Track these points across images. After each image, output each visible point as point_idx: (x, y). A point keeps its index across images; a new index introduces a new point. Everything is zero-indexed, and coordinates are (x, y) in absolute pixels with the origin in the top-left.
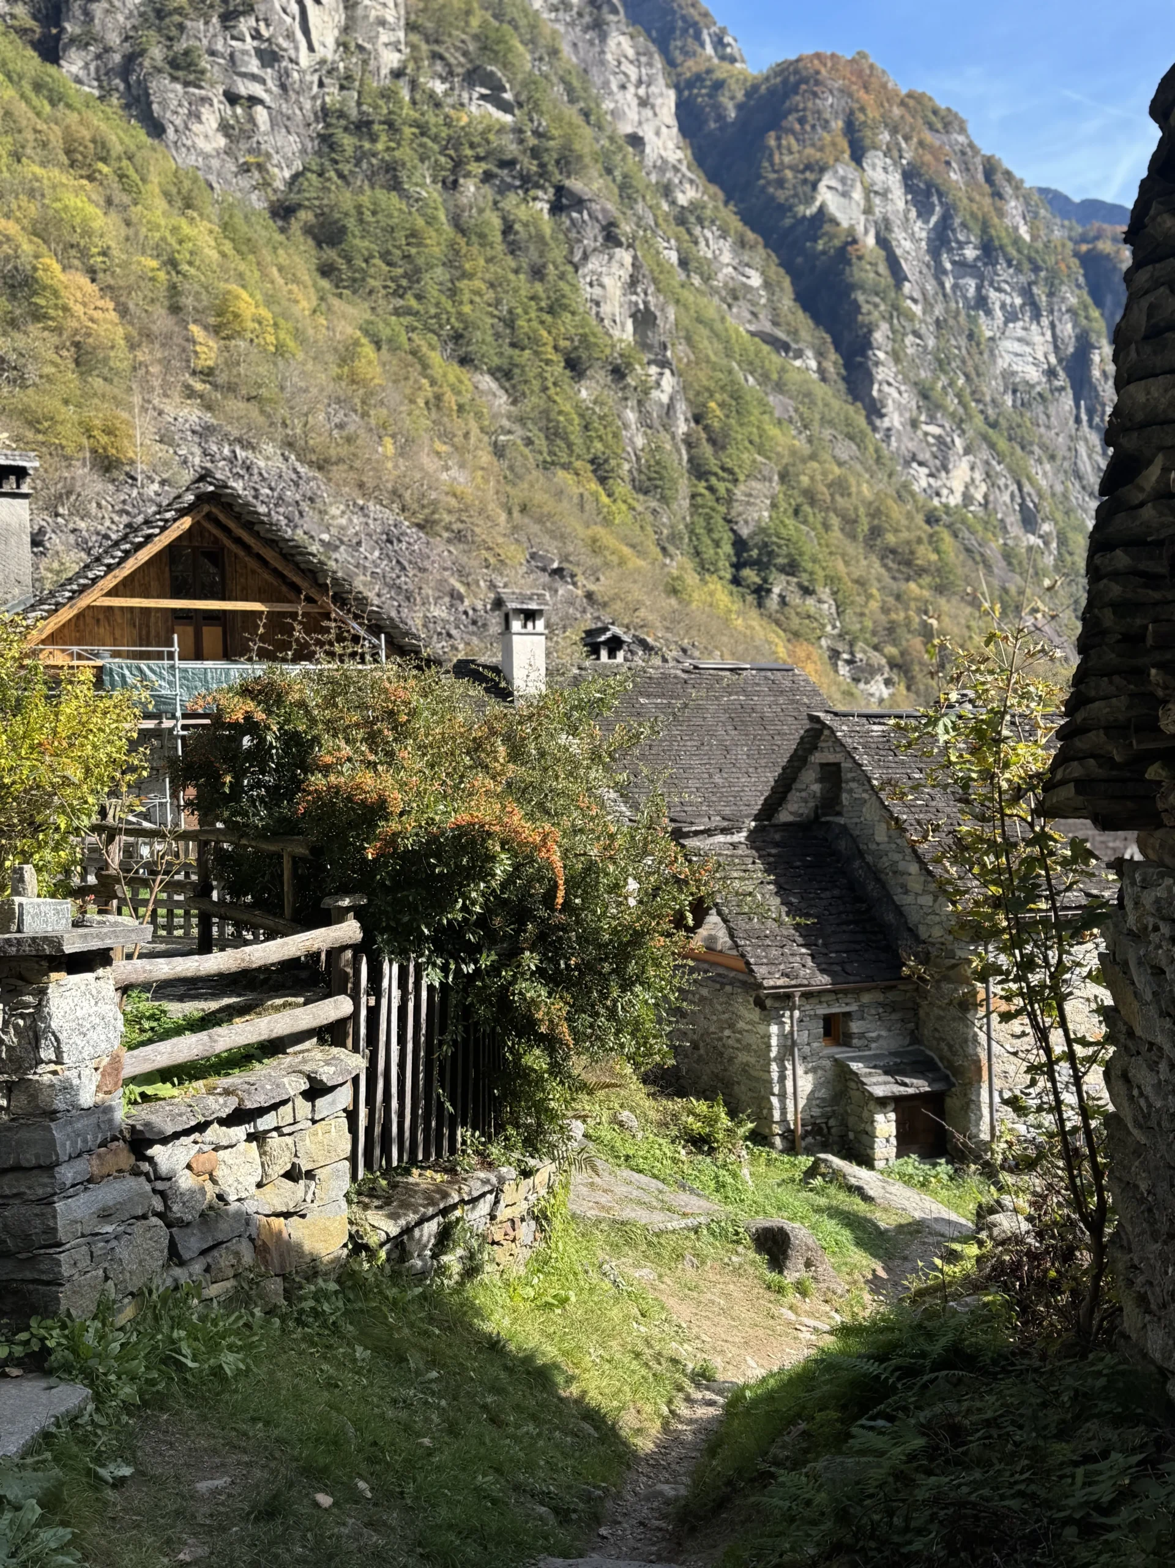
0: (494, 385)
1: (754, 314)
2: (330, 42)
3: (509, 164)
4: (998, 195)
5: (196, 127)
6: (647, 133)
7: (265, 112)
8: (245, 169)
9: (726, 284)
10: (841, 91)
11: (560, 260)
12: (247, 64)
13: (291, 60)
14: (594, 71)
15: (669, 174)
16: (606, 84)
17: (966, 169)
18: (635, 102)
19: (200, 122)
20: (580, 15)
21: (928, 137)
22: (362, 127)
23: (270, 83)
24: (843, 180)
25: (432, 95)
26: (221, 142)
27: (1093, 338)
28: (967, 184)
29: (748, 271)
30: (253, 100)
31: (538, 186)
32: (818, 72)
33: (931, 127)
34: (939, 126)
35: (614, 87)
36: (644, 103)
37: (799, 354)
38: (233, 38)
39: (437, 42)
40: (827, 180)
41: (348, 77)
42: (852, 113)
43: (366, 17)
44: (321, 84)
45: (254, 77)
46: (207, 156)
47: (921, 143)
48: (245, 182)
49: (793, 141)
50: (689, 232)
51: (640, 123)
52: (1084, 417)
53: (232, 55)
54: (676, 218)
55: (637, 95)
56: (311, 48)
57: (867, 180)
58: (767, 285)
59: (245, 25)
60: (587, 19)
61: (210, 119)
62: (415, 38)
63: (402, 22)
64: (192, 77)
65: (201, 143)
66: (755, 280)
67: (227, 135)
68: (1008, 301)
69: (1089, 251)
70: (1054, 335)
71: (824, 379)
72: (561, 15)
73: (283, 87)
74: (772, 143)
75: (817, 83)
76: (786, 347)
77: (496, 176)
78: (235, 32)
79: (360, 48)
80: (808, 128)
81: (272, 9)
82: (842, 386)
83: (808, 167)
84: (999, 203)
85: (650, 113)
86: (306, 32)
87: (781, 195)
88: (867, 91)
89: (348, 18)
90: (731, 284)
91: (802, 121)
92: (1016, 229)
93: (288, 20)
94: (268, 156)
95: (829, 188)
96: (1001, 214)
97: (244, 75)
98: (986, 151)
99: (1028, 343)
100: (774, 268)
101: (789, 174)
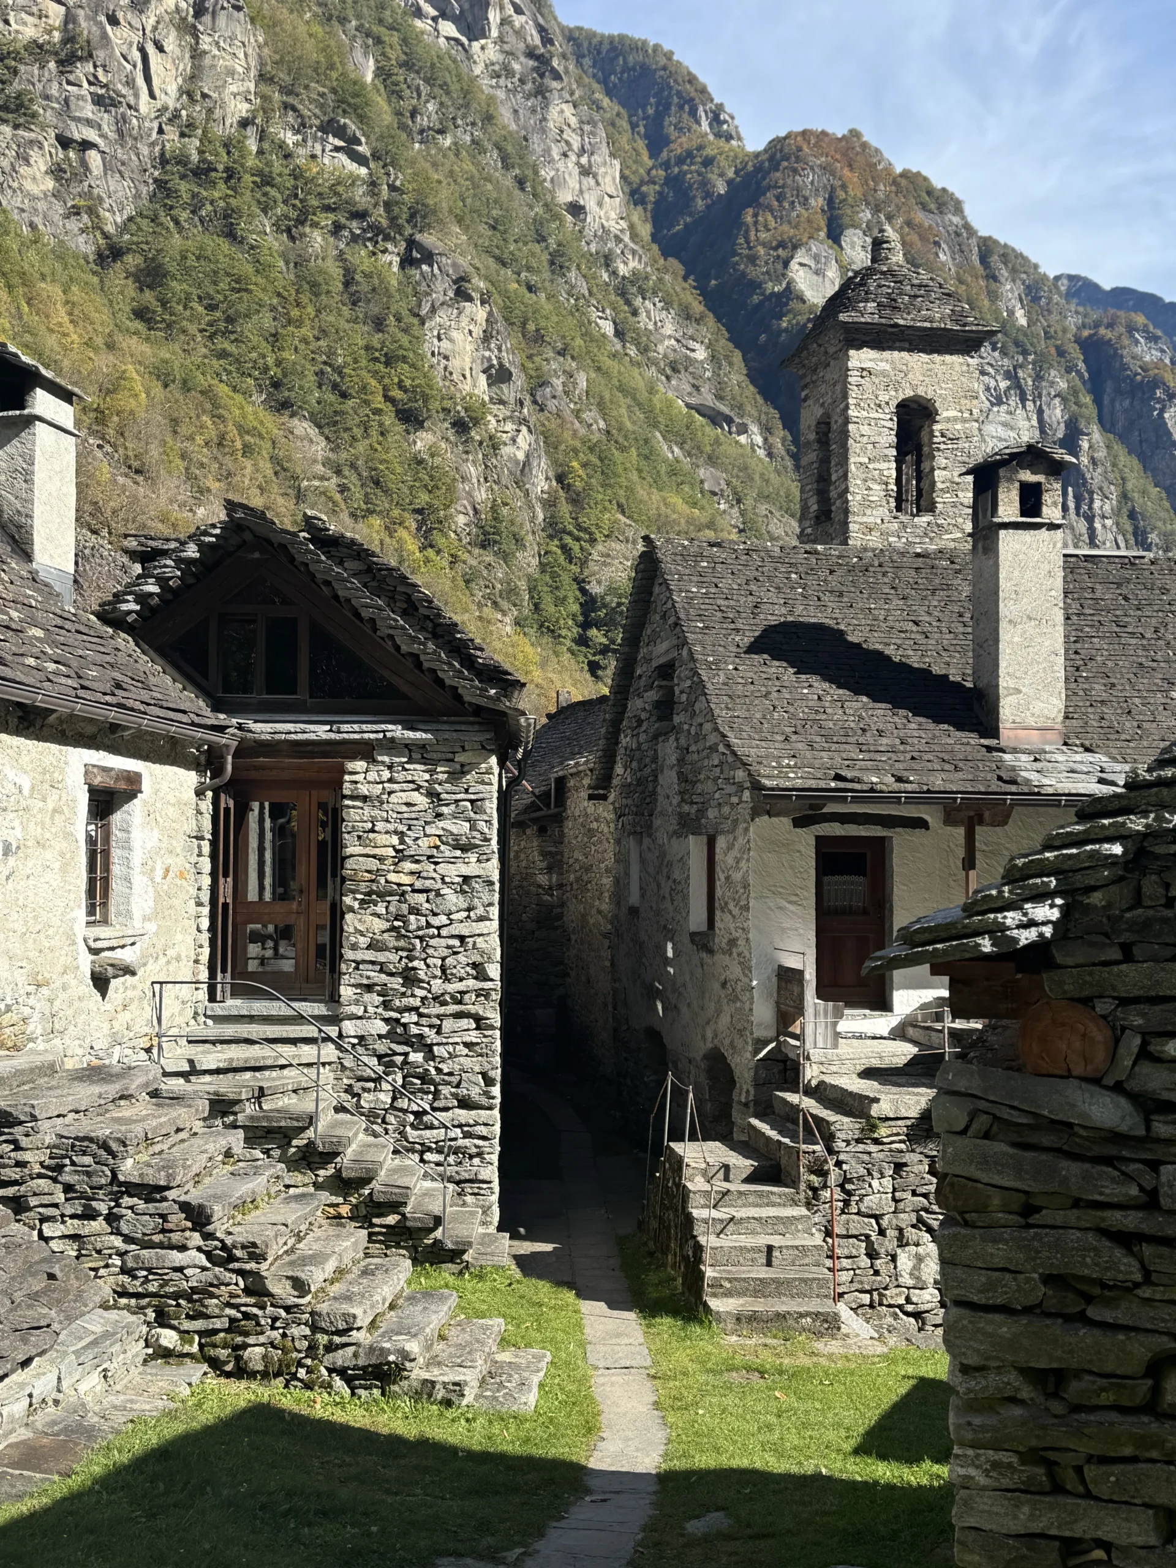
0: (313, 432)
1: (697, 388)
2: (173, 89)
3: (361, 215)
4: (993, 277)
5: (23, 170)
6: (589, 202)
7: (99, 157)
8: (76, 211)
9: (665, 356)
10: (823, 168)
11: (405, 313)
12: (82, 109)
13: (130, 107)
14: (535, 138)
15: (611, 245)
16: (547, 151)
17: (960, 249)
18: (576, 171)
19: (28, 164)
20: (522, 81)
21: (920, 216)
22: (202, 173)
23: (105, 127)
24: (816, 258)
25: (282, 145)
26: (50, 184)
27: (1082, 425)
28: (959, 266)
29: (692, 344)
30: (86, 145)
31: (387, 238)
32: (800, 149)
33: (924, 207)
34: (933, 206)
35: (555, 154)
36: (585, 171)
37: (743, 429)
38: (69, 83)
39: (290, 93)
40: (800, 256)
41: (191, 125)
42: (833, 189)
43: (213, 66)
44: (161, 131)
45: (89, 122)
46: (35, 198)
47: (909, 223)
48: (73, 225)
49: (770, 218)
50: (628, 302)
51: (581, 192)
52: (1071, 504)
53: (67, 101)
54: (616, 288)
55: (578, 164)
56: (152, 96)
57: (845, 260)
58: (713, 358)
59: (82, 70)
60: (529, 86)
61: (40, 163)
62: (265, 89)
63: (253, 73)
64: (21, 120)
65: (28, 185)
66: (701, 354)
67: (58, 179)
68: (993, 384)
69: (1091, 336)
70: (1041, 420)
71: (770, 455)
72: (502, 81)
73: (120, 133)
74: (749, 219)
75: (798, 159)
76: (729, 421)
77: (344, 227)
78: (71, 78)
79: (205, 96)
80: (786, 205)
81: (112, 55)
82: (789, 463)
83: (782, 245)
84: (993, 285)
85: (592, 182)
86: (148, 79)
87: (753, 272)
88: (852, 169)
89: (194, 66)
90: (672, 356)
91: (779, 198)
92: (1011, 313)
93: (129, 67)
94: (100, 199)
95: (801, 264)
96: (994, 296)
97: (78, 120)
98: (983, 233)
99: (1012, 428)
100: (723, 342)
101: (761, 251)
